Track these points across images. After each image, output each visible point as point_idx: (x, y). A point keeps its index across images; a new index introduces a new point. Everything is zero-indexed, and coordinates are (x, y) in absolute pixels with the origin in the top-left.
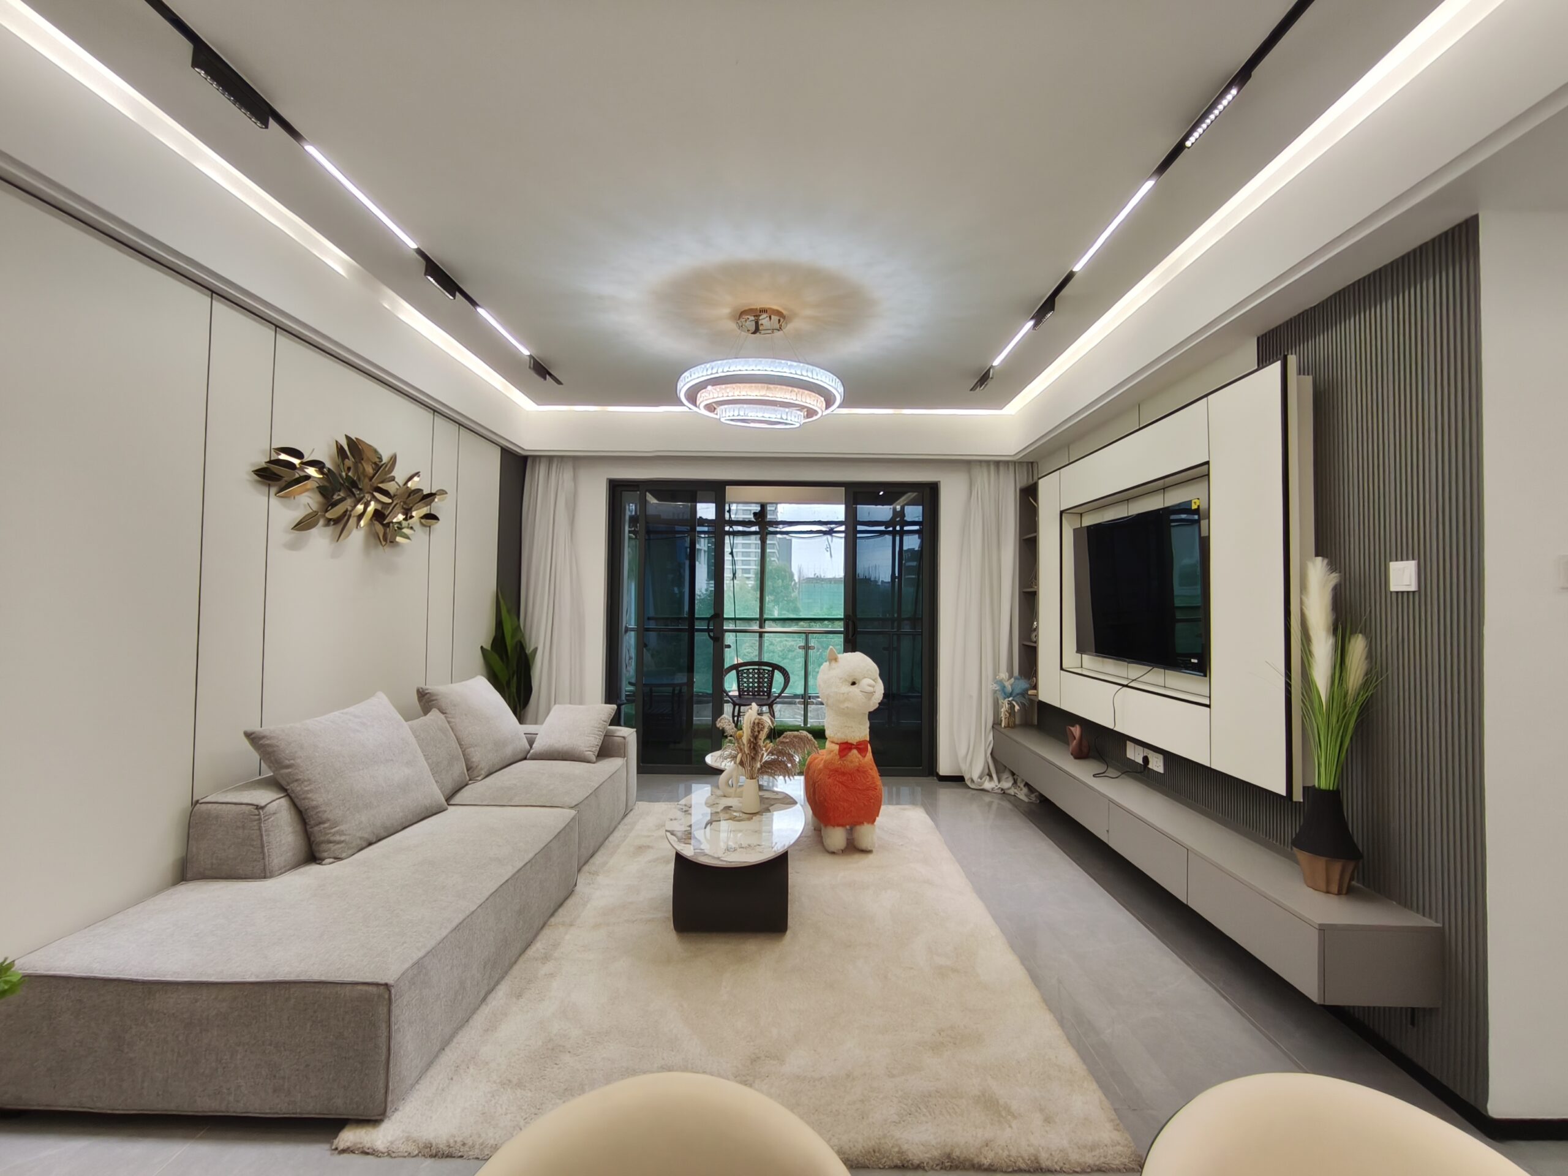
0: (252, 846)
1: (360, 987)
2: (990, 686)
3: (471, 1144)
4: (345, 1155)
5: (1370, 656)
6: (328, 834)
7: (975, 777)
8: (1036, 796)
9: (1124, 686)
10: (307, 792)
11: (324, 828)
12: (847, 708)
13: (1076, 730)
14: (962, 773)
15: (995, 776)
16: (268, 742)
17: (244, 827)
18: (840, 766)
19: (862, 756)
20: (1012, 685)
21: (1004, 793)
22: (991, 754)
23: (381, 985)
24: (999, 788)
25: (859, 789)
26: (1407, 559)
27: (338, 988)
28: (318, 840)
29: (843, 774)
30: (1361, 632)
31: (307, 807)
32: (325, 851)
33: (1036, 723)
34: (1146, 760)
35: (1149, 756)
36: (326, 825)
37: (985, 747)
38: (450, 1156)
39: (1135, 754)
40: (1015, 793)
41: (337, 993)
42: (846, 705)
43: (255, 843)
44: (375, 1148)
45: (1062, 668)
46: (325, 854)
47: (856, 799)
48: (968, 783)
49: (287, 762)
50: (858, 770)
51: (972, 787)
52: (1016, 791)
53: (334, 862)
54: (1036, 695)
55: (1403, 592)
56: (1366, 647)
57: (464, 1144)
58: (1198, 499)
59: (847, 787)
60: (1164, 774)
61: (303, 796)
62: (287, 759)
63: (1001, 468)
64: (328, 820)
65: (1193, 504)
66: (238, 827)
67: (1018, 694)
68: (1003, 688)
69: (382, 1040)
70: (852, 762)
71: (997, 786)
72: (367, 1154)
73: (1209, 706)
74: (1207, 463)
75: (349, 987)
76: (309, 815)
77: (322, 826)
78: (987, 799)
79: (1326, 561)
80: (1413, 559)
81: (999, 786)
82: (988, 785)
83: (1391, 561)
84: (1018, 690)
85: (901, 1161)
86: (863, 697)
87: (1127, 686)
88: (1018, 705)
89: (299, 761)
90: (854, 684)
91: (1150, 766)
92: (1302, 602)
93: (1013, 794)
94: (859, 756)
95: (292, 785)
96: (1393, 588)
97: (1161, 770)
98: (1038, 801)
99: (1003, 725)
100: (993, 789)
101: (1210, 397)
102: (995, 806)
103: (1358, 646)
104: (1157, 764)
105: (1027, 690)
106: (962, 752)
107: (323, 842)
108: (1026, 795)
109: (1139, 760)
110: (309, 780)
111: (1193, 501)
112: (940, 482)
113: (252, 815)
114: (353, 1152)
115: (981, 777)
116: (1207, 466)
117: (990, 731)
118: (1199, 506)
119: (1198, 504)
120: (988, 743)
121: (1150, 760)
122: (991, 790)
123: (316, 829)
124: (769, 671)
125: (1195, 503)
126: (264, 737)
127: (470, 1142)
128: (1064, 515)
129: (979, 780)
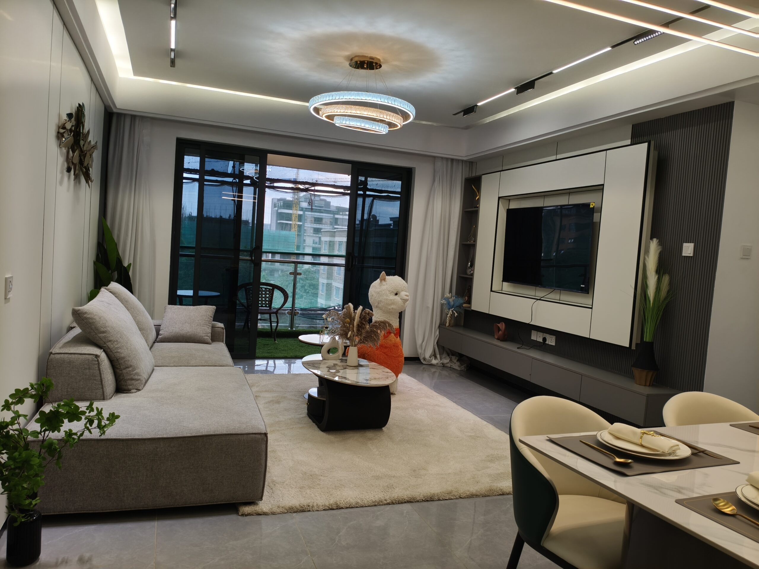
0: (95, 380)
1: (251, 436)
2: (439, 301)
3: (312, 505)
4: (248, 517)
5: (671, 283)
6: (131, 374)
7: (427, 356)
8: (464, 367)
9: (538, 299)
10: (117, 348)
11: (129, 371)
12: (393, 308)
13: (502, 326)
14: (418, 355)
15: (438, 356)
16: (89, 316)
17: (89, 369)
18: (384, 343)
19: (396, 337)
20: (453, 301)
21: (444, 366)
22: (437, 343)
23: (262, 434)
24: (441, 363)
25: (394, 357)
26: (691, 243)
27: (240, 437)
28: (125, 378)
29: (386, 348)
30: (667, 273)
31: (118, 358)
32: (130, 385)
33: (463, 325)
34: (544, 339)
35: (546, 337)
36: (130, 369)
37: (434, 337)
38: (303, 511)
39: (537, 337)
40: (451, 366)
41: (239, 439)
42: (392, 307)
43: (97, 378)
44: (264, 511)
45: (491, 291)
46: (130, 387)
47: (392, 362)
48: (422, 361)
49: (102, 329)
50: (394, 346)
51: (424, 363)
52: (451, 364)
53: (137, 392)
54: (470, 307)
55: (687, 256)
56: (669, 279)
57: (309, 506)
58: (594, 203)
59: (387, 355)
60: (555, 346)
61: (116, 351)
62: (102, 328)
63: (455, 163)
64: (131, 366)
65: (591, 205)
66: (86, 369)
67: (457, 307)
68: (449, 303)
69: (263, 462)
70: (391, 340)
71: (440, 362)
72: (261, 515)
73: (592, 308)
74: (603, 185)
75: (245, 436)
76: (120, 362)
77: (128, 369)
78: (433, 370)
79: (658, 241)
80: (693, 243)
81: (441, 362)
82: (434, 362)
83: (684, 243)
84: (457, 304)
85: (502, 492)
86: (402, 303)
87: (540, 300)
88: (457, 313)
89: (109, 329)
90: (396, 294)
91: (547, 342)
92: (644, 259)
93: (450, 366)
94: (395, 337)
95: (107, 344)
96: (684, 254)
97: (554, 344)
98: (466, 370)
99: (447, 324)
100: (437, 364)
101: (608, 151)
102: (437, 374)
103: (666, 279)
104: (551, 341)
105: (462, 304)
106: (419, 341)
107: (129, 379)
108: (459, 367)
109: (540, 340)
110: (117, 341)
111: (591, 203)
112: (415, 168)
113: (94, 361)
114: (253, 515)
115: (430, 357)
116: (602, 186)
117: (437, 329)
118: (594, 206)
119: (594, 205)
120: (436, 336)
121: (547, 339)
122: (436, 365)
123: (124, 371)
124: (269, 289)
125: (592, 205)
126: (86, 313)
127: (311, 505)
128: (500, 199)
129: (430, 359)
